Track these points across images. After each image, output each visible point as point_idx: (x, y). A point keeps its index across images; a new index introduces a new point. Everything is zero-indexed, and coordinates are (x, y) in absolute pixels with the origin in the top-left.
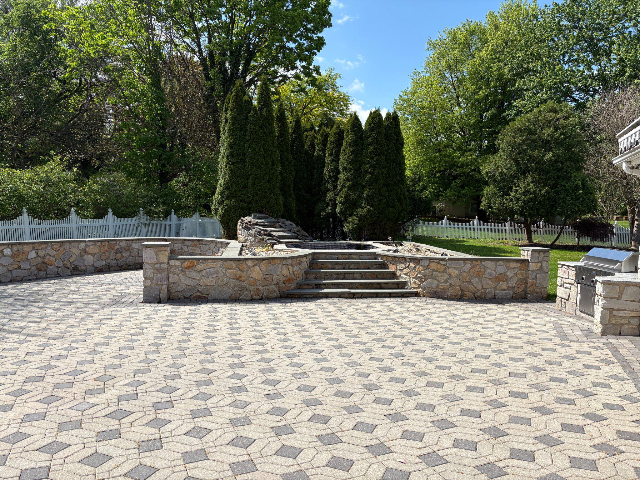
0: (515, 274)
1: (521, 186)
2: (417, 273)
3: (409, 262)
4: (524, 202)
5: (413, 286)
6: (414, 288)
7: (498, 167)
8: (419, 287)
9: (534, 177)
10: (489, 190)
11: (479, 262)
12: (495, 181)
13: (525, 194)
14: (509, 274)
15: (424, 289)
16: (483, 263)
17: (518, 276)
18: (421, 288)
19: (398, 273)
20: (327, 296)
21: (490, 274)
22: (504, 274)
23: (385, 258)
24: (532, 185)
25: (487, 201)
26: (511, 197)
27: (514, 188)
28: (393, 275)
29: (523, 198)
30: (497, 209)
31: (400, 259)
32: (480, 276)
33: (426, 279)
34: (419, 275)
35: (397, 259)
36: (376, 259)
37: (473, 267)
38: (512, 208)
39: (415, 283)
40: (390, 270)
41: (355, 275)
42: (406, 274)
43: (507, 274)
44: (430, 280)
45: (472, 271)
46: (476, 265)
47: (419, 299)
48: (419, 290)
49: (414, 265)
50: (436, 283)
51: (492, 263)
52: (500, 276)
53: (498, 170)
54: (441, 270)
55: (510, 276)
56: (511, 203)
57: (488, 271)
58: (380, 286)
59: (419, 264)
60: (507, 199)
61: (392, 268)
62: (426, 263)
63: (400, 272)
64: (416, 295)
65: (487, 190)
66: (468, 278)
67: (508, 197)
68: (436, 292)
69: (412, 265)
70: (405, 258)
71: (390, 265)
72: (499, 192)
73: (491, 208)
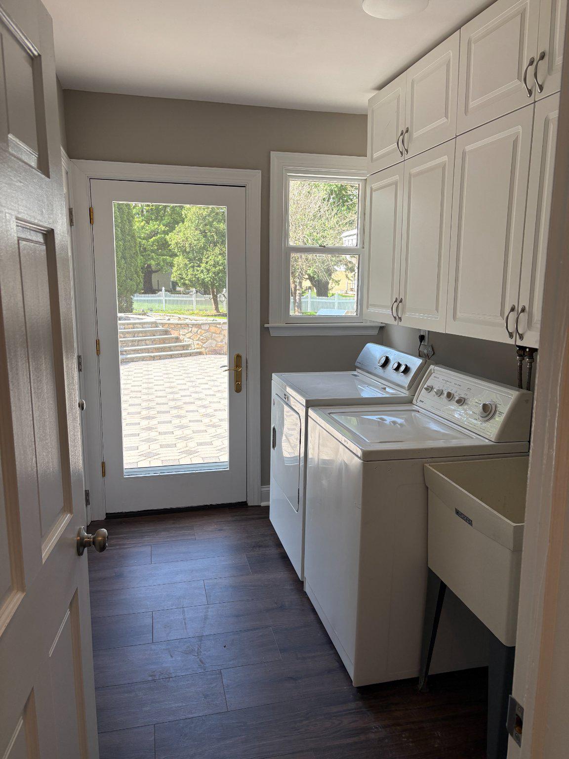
1: (210, 258)
2: (199, 336)
3: (192, 328)
4: (214, 273)
5: (195, 347)
6: (198, 348)
7: (187, 239)
8: (202, 347)
9: (221, 250)
10: (179, 260)
12: (184, 251)
13: (214, 266)
15: (206, 348)
18: (204, 348)
19: (181, 337)
20: (132, 360)
23: (166, 326)
24: (220, 257)
25: (179, 272)
26: (201, 268)
27: (204, 260)
28: (177, 339)
29: (213, 269)
30: (190, 280)
31: (183, 326)
33: (207, 340)
34: (201, 338)
35: (179, 326)
36: (157, 327)
38: (203, 279)
39: (198, 344)
40: (172, 336)
41: (147, 342)
42: (190, 338)
44: (210, 341)
47: (202, 356)
48: (203, 350)
49: (196, 330)
50: (215, 342)
53: (187, 240)
54: (218, 332)
56: (202, 275)
58: (170, 349)
59: (200, 328)
60: (198, 271)
61: (174, 334)
62: (207, 327)
63: (183, 337)
64: (200, 353)
65: (176, 260)
67: (198, 269)
68: (215, 350)
69: (195, 330)
70: (188, 325)
71: (172, 332)
72: (190, 263)
73: (182, 278)
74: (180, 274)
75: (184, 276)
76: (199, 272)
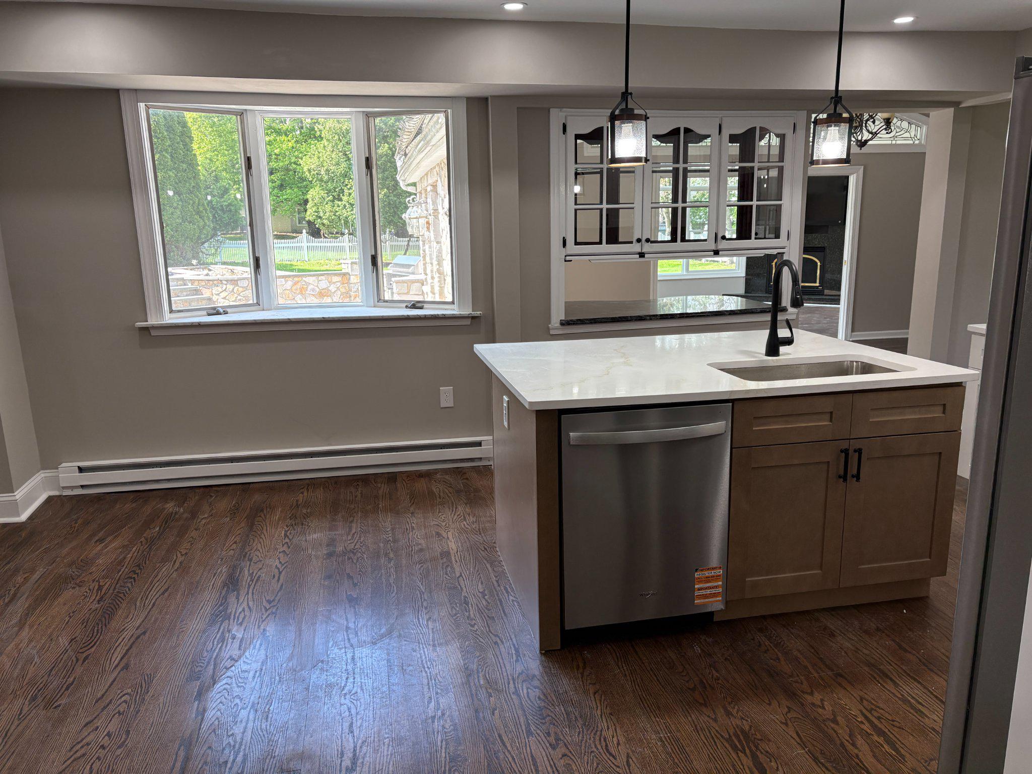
0: (338, 289)
2: (236, 295)
3: (226, 284)
7: (322, 163)
10: (314, 193)
11: (300, 279)
12: (321, 181)
14: (333, 288)
16: (304, 279)
17: (341, 289)
21: (313, 290)
22: (327, 289)
23: (196, 283)
25: (314, 209)
26: (344, 203)
28: (209, 301)
30: (328, 219)
31: (215, 282)
32: (304, 292)
34: (239, 298)
35: (211, 282)
36: (185, 285)
37: (295, 284)
40: (204, 296)
42: (224, 298)
43: (330, 288)
45: (294, 288)
46: (298, 282)
49: (232, 287)
51: (314, 278)
52: (323, 291)
53: (323, 166)
55: (333, 291)
56: (344, 211)
57: (311, 287)
59: (237, 285)
60: (339, 206)
61: (206, 294)
63: (217, 297)
65: (312, 193)
66: (291, 296)
67: (340, 203)
69: (230, 287)
70: (221, 281)
71: (204, 291)
72: (328, 197)
73: (320, 217)
74: (315, 212)
75: (321, 214)
76: (340, 208)
